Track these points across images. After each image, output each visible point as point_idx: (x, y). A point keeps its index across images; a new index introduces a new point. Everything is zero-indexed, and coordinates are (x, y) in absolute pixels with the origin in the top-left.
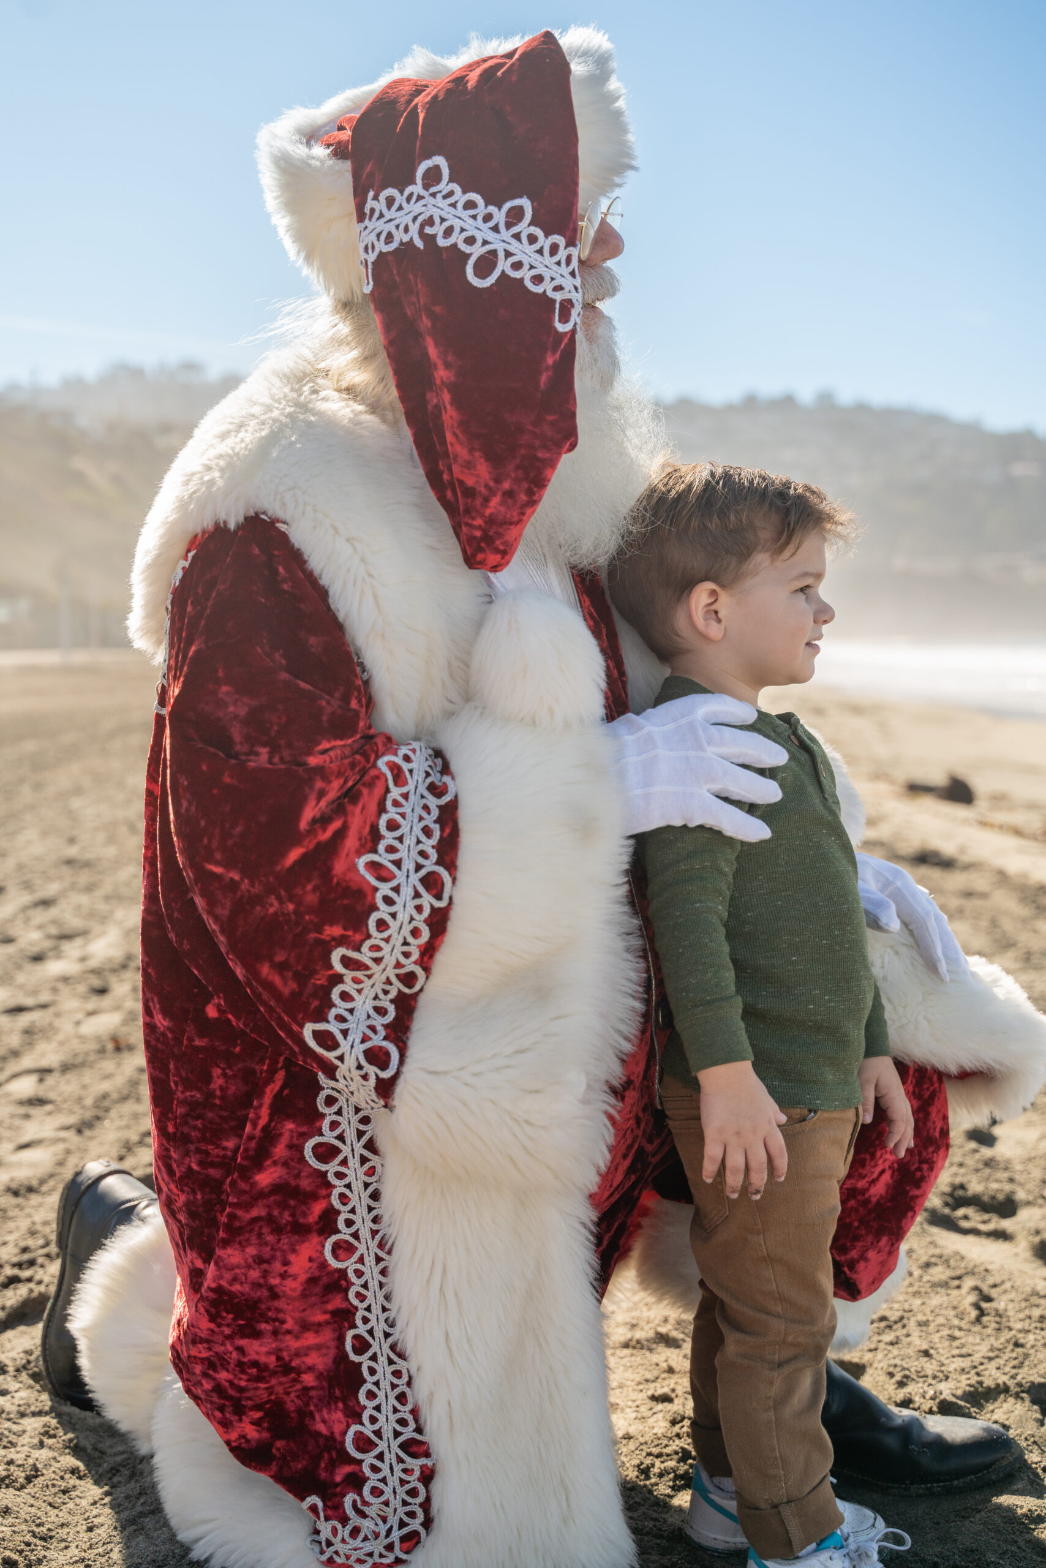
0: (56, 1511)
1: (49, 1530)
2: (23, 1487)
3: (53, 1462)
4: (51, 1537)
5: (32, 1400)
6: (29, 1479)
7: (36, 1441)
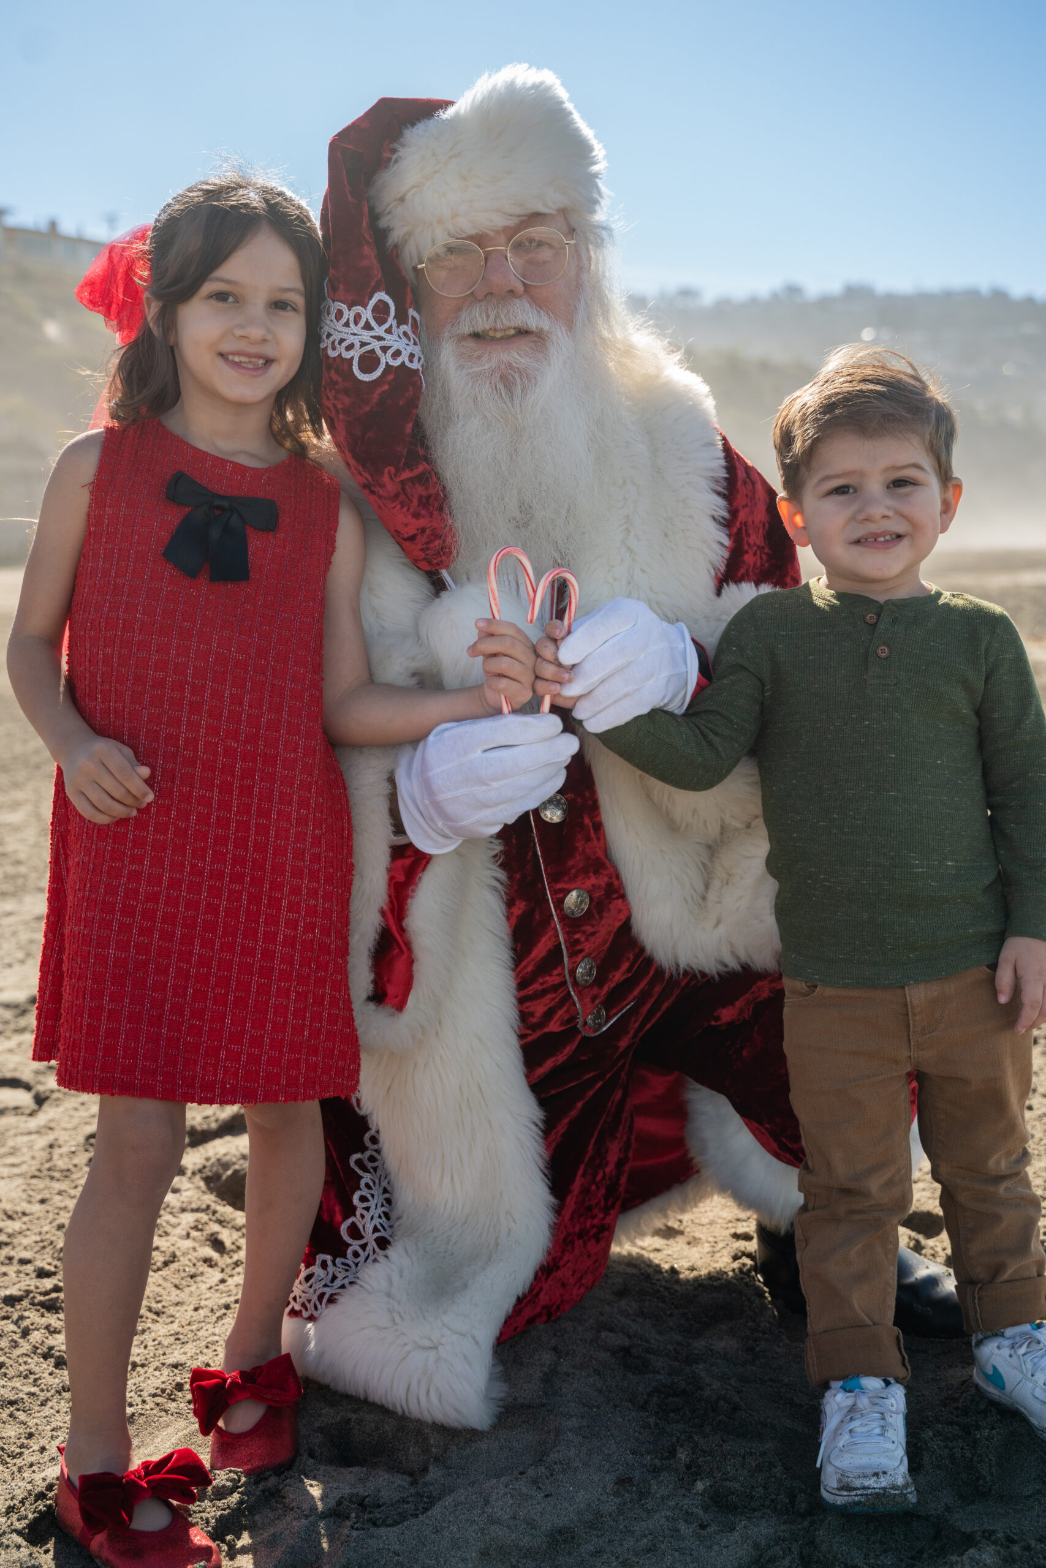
0: (178, 1292)
1: (164, 1307)
2: (159, 1269)
3: (191, 1251)
4: (163, 1313)
5: (195, 1199)
6: (166, 1264)
7: (184, 1233)
